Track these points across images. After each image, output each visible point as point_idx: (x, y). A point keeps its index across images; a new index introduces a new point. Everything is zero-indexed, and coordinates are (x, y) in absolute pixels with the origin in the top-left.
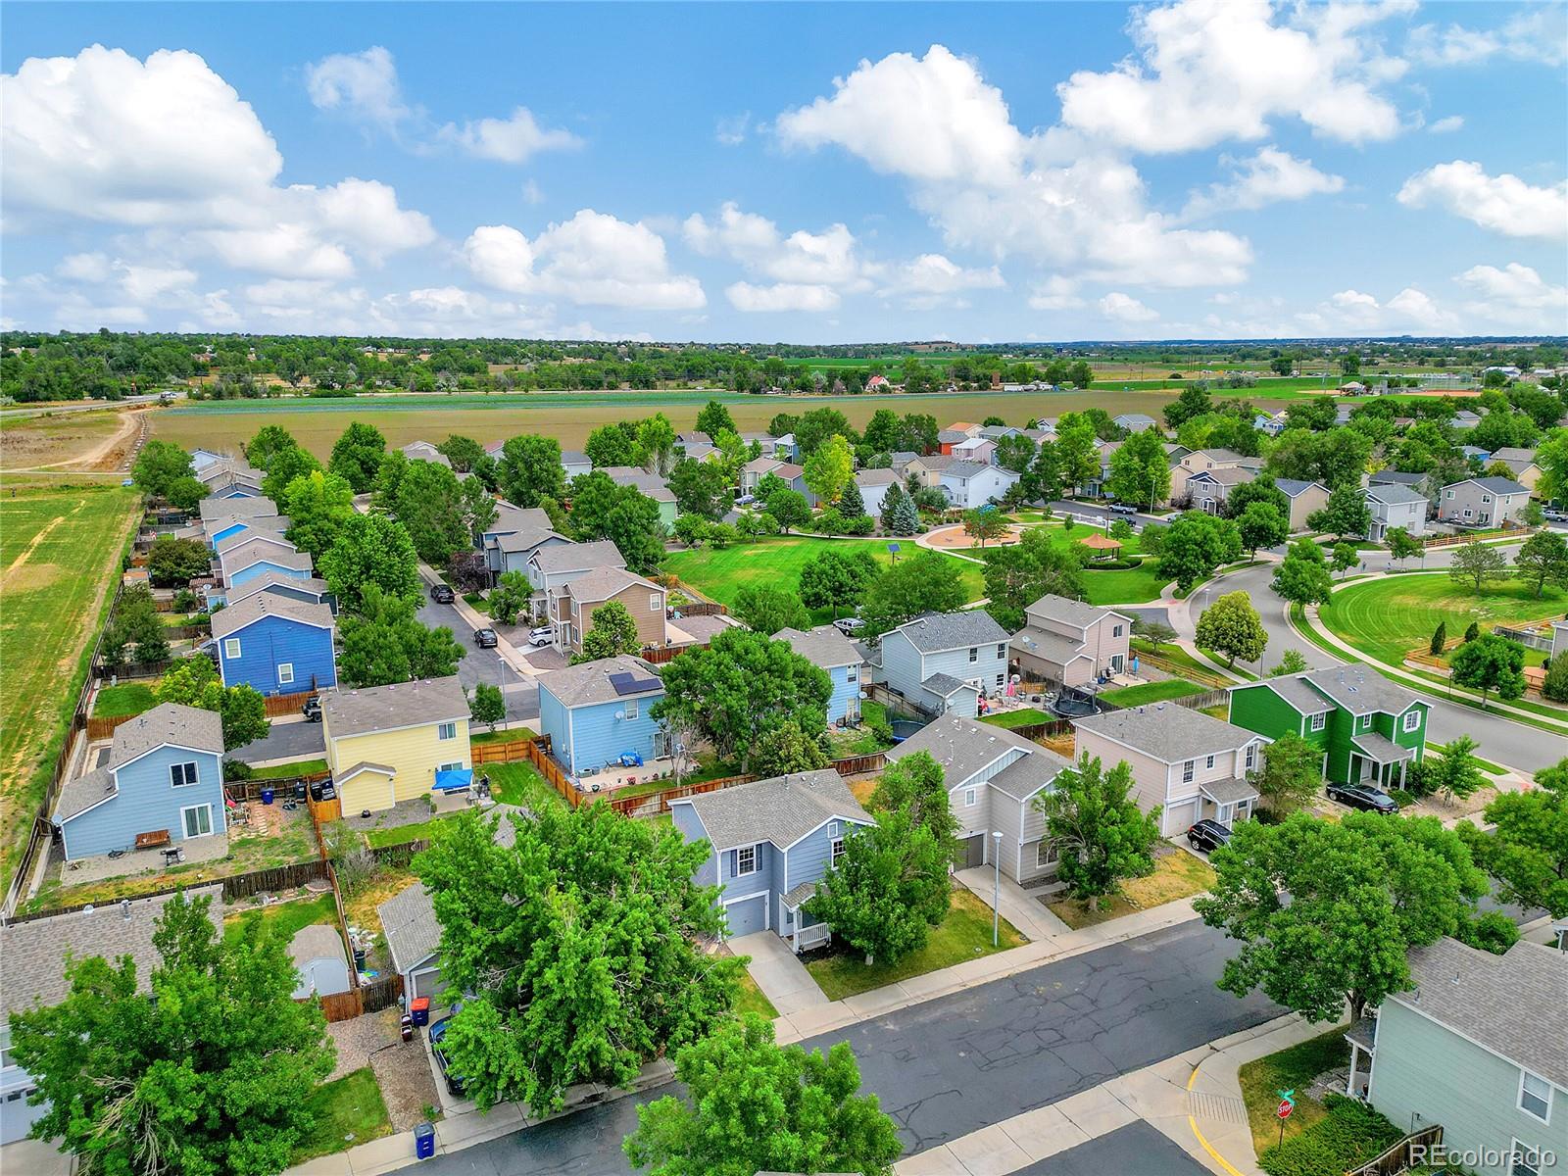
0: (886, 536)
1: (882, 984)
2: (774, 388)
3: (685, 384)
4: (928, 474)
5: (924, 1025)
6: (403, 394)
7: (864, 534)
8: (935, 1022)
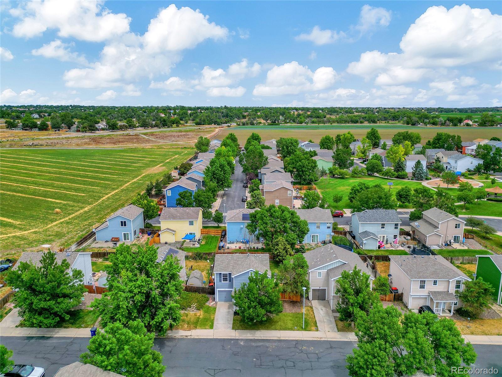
0: (412, 180)
1: (253, 329)
2: (421, 124)
3: (388, 122)
4: (444, 158)
5: (253, 346)
6: (294, 124)
7: (403, 178)
8: (257, 347)
